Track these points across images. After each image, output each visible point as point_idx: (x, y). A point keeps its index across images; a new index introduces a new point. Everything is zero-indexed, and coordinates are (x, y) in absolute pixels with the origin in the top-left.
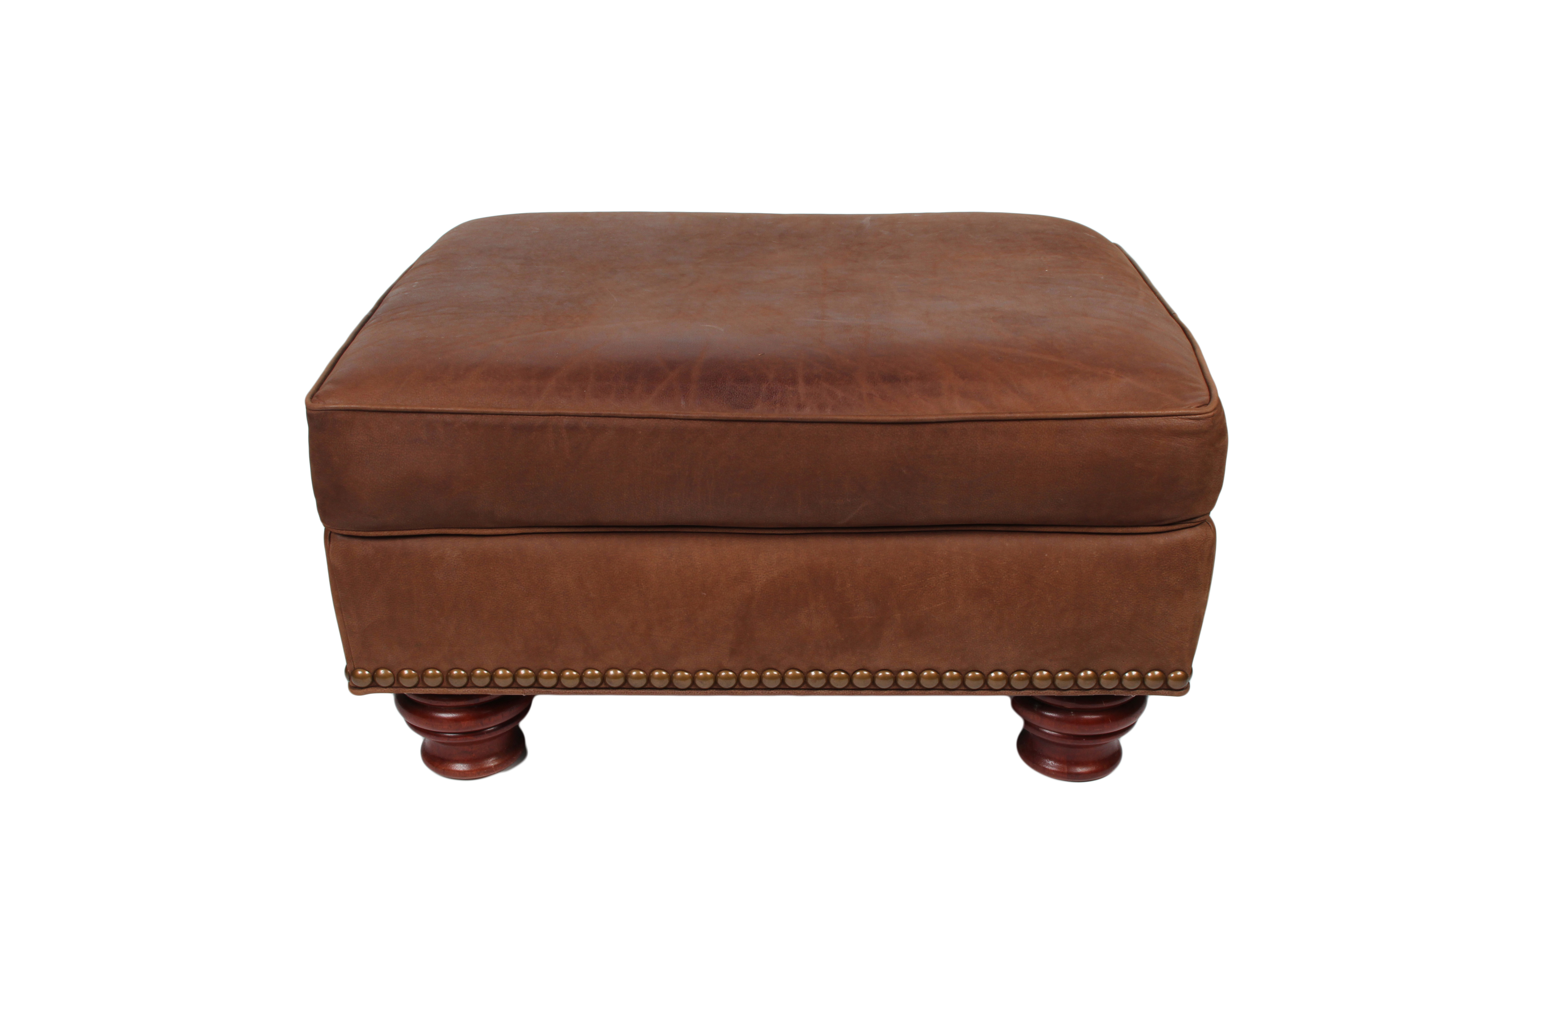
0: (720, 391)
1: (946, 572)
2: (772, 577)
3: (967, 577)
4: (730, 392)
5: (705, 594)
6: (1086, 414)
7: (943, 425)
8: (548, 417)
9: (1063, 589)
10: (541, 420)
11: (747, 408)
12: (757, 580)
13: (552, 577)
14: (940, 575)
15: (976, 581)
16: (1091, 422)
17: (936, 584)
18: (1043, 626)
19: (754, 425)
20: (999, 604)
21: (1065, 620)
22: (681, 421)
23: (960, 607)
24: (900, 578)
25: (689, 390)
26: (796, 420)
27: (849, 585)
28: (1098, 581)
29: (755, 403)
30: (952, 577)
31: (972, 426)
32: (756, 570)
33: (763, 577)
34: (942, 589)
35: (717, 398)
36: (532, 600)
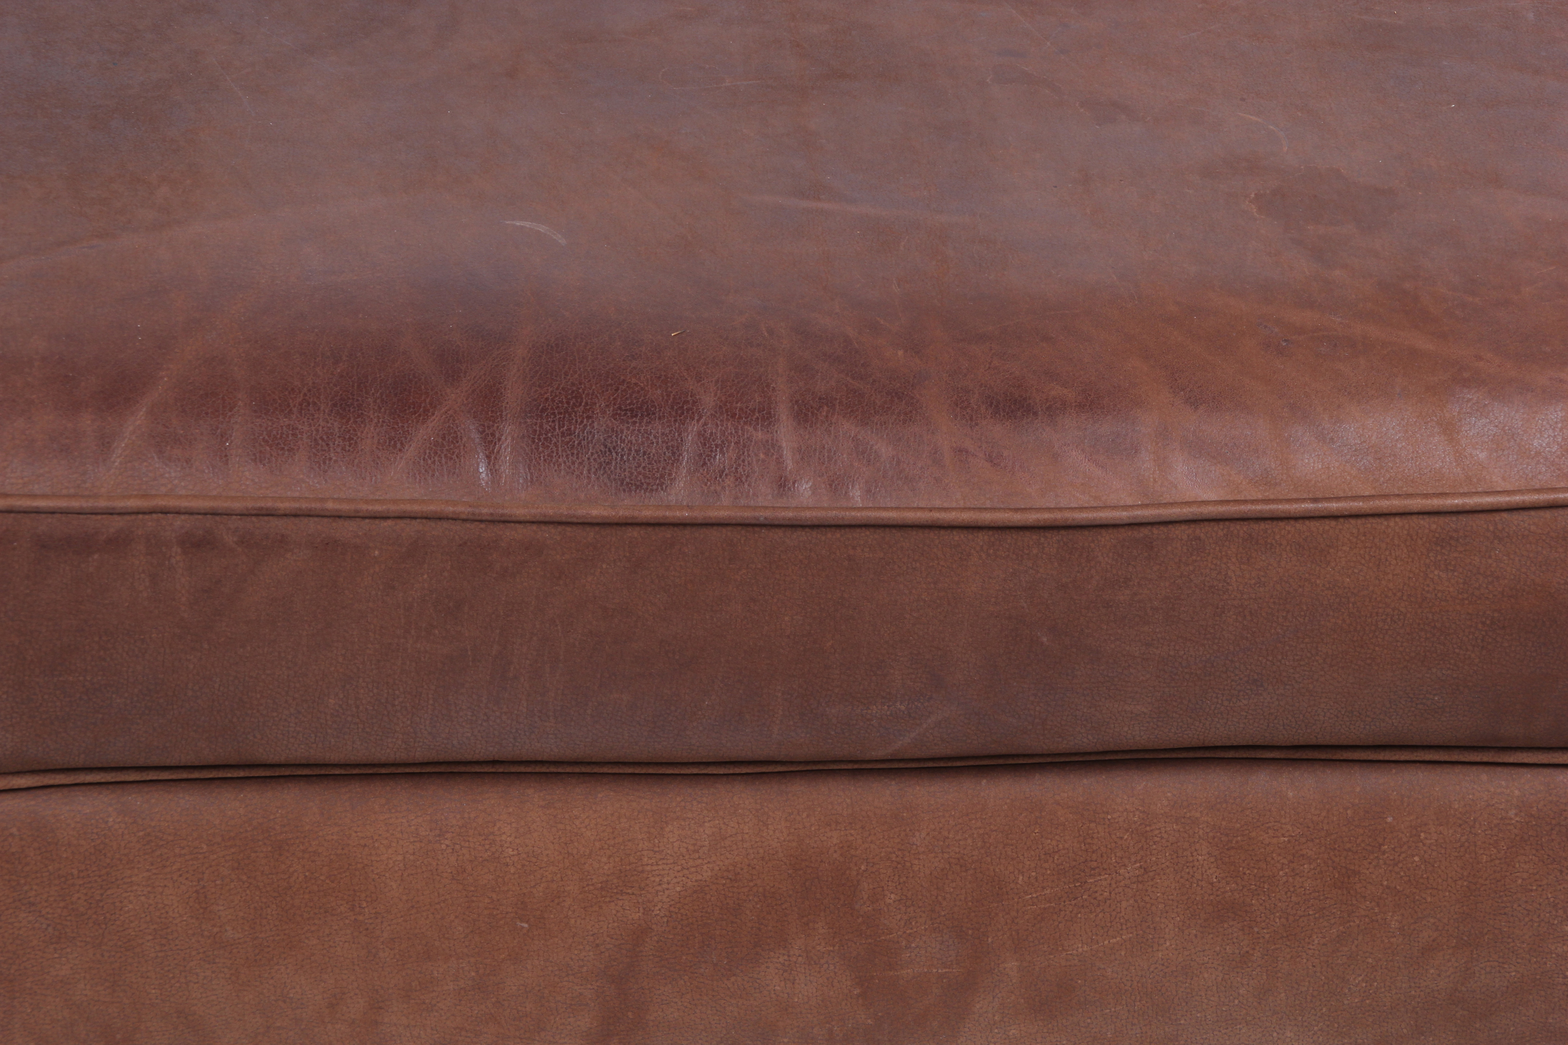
0: (579, 444)
1: (1135, 862)
2: (696, 881)
3: (1189, 873)
4: (606, 446)
5: (526, 925)
6: (1507, 499)
7: (1145, 531)
8: (133, 517)
9: (1429, 899)
10: (117, 523)
11: (652, 490)
12: (659, 888)
13: (125, 895)
14: (1122, 871)
15: (1212, 884)
16: (1516, 517)
17: (1110, 893)
18: (1376, 984)
19: (668, 533)
20: (1267, 936)
21: (1432, 971)
22: (483, 526)
23: (1168, 944)
24: (1021, 878)
25: (499, 440)
26: (777, 523)
27: (893, 896)
28: (1520, 881)
29: (670, 475)
30: (1151, 874)
31: (1219, 530)
32: (657, 865)
33: (675, 880)
34: (1124, 904)
35: (573, 463)
36: (69, 950)
